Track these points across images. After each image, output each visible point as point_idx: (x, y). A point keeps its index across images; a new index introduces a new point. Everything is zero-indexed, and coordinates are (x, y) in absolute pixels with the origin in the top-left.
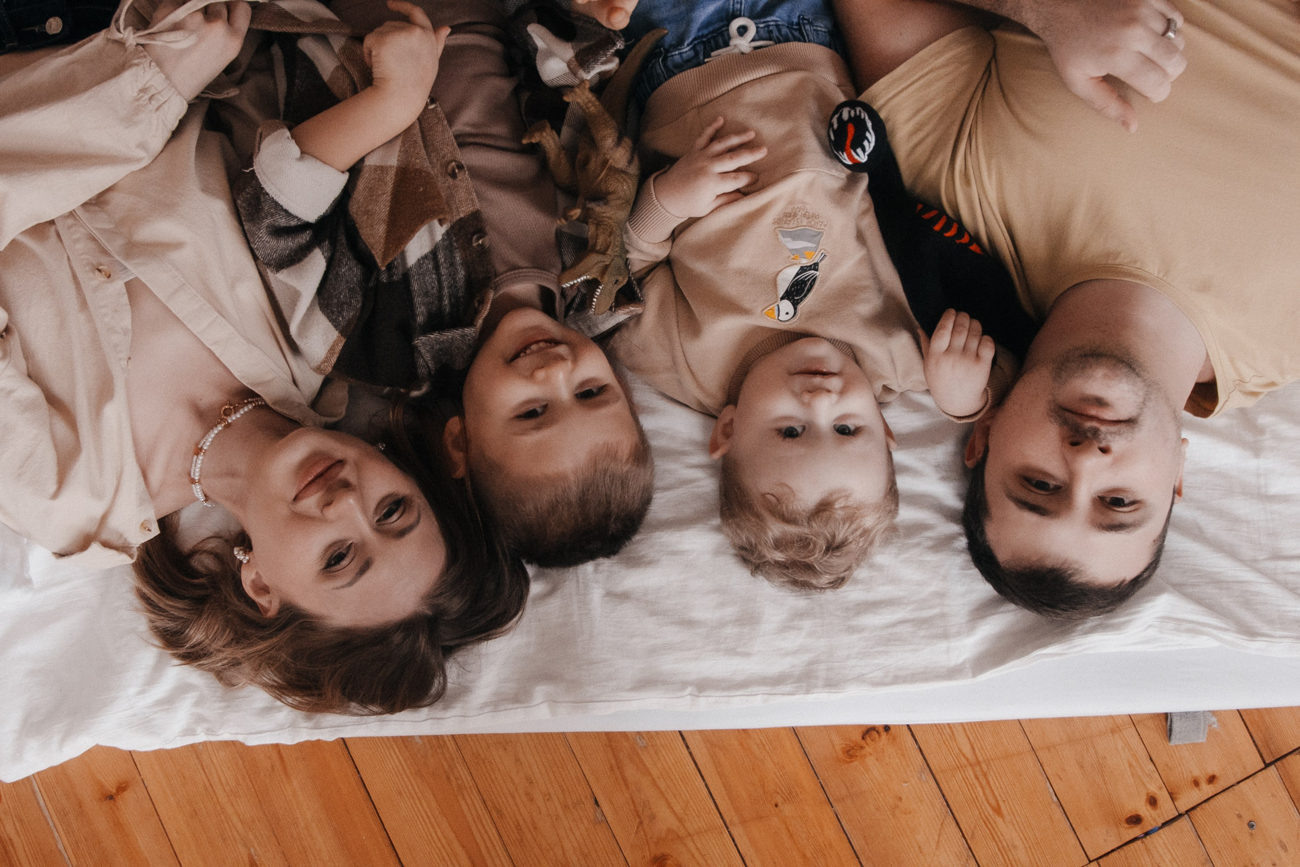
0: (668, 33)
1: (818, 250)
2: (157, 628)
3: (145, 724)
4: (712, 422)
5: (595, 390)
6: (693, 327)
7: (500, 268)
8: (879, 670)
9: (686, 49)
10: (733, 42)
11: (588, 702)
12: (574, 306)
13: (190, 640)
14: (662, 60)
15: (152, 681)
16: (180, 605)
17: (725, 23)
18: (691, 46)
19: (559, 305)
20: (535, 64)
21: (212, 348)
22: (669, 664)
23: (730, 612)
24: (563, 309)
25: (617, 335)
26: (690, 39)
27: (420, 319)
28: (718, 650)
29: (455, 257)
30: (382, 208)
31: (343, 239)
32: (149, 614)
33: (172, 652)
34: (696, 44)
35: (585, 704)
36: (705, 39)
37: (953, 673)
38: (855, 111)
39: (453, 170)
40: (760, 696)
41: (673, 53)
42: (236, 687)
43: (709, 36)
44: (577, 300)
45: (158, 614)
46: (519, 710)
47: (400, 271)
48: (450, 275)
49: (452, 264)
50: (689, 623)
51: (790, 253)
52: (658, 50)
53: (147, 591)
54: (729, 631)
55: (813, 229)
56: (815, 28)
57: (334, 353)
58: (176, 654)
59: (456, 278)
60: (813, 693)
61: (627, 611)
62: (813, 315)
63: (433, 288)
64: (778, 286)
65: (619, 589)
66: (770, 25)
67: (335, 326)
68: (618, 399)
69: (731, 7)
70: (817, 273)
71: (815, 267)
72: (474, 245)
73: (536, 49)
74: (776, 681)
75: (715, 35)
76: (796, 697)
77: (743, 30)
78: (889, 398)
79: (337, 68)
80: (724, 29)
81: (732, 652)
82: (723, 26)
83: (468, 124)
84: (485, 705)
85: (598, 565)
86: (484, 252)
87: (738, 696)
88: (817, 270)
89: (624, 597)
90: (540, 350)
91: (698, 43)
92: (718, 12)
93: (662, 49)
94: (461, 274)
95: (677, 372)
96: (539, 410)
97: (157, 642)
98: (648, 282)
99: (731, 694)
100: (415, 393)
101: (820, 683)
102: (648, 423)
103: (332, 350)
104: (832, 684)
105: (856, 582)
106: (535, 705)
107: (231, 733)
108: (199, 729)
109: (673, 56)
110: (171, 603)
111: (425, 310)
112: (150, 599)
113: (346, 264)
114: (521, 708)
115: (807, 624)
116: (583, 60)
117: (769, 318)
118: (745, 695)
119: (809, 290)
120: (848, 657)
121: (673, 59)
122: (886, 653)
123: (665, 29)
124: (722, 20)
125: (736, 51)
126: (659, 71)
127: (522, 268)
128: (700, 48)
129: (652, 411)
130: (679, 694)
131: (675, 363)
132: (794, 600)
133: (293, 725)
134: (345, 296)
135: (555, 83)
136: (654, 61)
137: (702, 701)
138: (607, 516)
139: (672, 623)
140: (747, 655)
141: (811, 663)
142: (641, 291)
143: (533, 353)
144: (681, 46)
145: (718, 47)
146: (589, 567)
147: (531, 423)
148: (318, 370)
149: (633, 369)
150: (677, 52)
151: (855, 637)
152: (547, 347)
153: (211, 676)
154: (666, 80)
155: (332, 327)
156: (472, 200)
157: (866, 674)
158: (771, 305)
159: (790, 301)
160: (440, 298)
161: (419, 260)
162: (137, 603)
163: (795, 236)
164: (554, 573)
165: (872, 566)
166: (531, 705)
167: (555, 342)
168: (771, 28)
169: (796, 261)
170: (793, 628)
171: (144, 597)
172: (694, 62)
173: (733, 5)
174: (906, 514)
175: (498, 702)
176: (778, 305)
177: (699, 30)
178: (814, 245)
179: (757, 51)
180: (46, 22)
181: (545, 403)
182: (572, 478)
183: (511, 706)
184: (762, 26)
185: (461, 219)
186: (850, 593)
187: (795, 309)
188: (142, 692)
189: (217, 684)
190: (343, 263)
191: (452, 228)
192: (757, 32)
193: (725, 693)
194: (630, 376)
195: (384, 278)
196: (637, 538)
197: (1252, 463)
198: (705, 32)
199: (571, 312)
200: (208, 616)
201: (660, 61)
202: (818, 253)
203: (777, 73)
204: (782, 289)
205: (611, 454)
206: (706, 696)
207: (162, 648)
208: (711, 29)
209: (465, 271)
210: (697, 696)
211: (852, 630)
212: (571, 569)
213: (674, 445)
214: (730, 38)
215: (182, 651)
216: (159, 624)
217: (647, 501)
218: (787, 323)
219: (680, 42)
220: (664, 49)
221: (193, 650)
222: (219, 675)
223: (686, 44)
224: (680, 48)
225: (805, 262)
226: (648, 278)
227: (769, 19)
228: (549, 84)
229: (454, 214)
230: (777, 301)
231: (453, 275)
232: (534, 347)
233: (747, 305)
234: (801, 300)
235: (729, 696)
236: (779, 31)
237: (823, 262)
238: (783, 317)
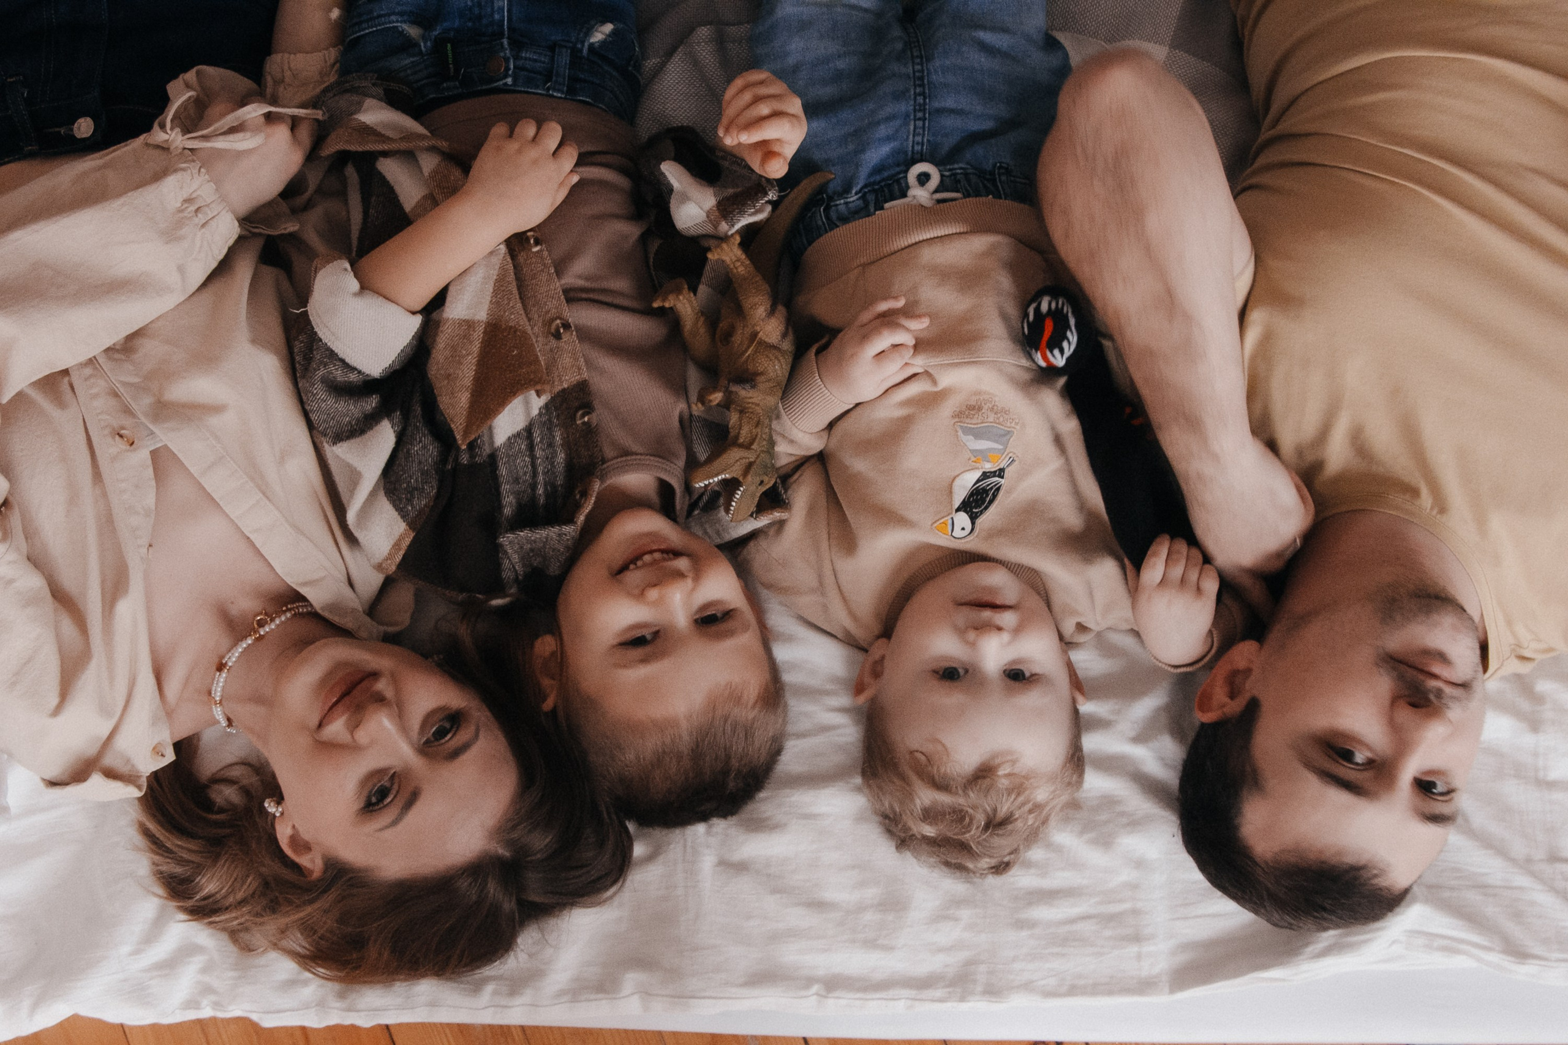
0: (835, 178)
1: (1006, 453)
2: (161, 873)
3: (138, 992)
4: (860, 656)
5: (719, 615)
6: (848, 542)
7: (609, 452)
8: (1051, 976)
9: (853, 198)
10: (911, 193)
11: (691, 997)
12: (701, 504)
13: (201, 889)
14: (824, 210)
15: (151, 937)
16: (192, 845)
17: (902, 168)
18: (860, 195)
19: (680, 502)
20: (669, 207)
21: (252, 537)
22: (792, 955)
23: (871, 893)
24: (686, 507)
25: (752, 544)
26: (859, 187)
27: (507, 511)
28: (853, 941)
29: (554, 437)
30: (467, 372)
31: (418, 410)
32: (152, 856)
33: (179, 904)
34: (866, 193)
35: (685, 1000)
36: (876, 187)
37: (1145, 986)
38: (1057, 304)
39: (557, 330)
40: (903, 1001)
41: (838, 202)
42: (254, 952)
43: (883, 184)
44: (705, 498)
45: (162, 855)
46: (604, 1002)
47: (487, 450)
48: (547, 458)
49: (551, 445)
50: (819, 905)
51: (970, 454)
52: (820, 196)
53: (152, 826)
54: (869, 917)
55: (999, 426)
56: (1012, 179)
57: (400, 549)
58: (182, 907)
59: (554, 462)
60: (969, 1001)
61: (744, 885)
62: (994, 534)
63: (525, 473)
64: (954, 494)
65: (737, 856)
66: (958, 174)
67: (403, 517)
68: (746, 628)
69: (910, 149)
70: (1003, 481)
71: (1000, 473)
72: (579, 422)
73: (670, 190)
74: (922, 984)
75: (890, 182)
76: (949, 1004)
77: (923, 179)
78: (1082, 638)
79: (425, 197)
80: (901, 176)
81: (871, 944)
82: (899, 173)
83: (580, 277)
84: (561, 993)
85: (710, 827)
86: (590, 432)
87: (873, 999)
88: (1002, 477)
89: (741, 867)
90: (654, 562)
91: (869, 191)
92: (895, 153)
93: (824, 196)
94: (561, 457)
95: (823, 594)
96: (649, 637)
97: (160, 891)
98: (795, 481)
99: (869, 996)
100: (497, 602)
101: (979, 988)
102: (782, 653)
103: (397, 545)
104: (993, 992)
105: (1028, 865)
106: (623, 997)
107: (242, 1010)
108: (205, 1002)
109: (837, 205)
110: (180, 843)
111: (514, 501)
112: (154, 835)
113: (420, 441)
114: (606, 999)
115: (965, 914)
116: (726, 209)
117: (941, 534)
118: (885, 999)
119: (991, 502)
120: (1015, 959)
121: (837, 210)
122: (1064, 955)
123: (832, 173)
124: (898, 165)
125: (915, 202)
126: (820, 223)
127: (637, 454)
128: (871, 198)
129: (789, 639)
130: (804, 993)
131: (821, 584)
132: (951, 885)
133: (321, 1004)
134: (417, 480)
135: (693, 232)
136: (814, 209)
137: (831, 1002)
138: (725, 772)
139: (798, 904)
140: (889, 948)
141: (970, 963)
142: (786, 491)
143: (645, 565)
144: (848, 194)
145: (893, 198)
146: (700, 828)
147: (638, 652)
148: (379, 567)
149: (769, 586)
150: (842, 201)
151: (1024, 933)
152: (664, 560)
153: (224, 936)
154: (826, 232)
155: (399, 517)
156: (579, 369)
157: (1036, 981)
158: (943, 518)
159: (967, 513)
160: (534, 486)
161: (509, 438)
162: (139, 840)
163: (978, 435)
164: (658, 833)
165: (1049, 846)
166: (618, 996)
167: (676, 554)
168: (959, 177)
169: (977, 465)
170: (947, 918)
171: (146, 833)
172: (862, 212)
173: (913, 147)
174: (1095, 783)
175: (579, 990)
176: (952, 518)
177: (871, 174)
178: (1001, 447)
179: (941, 205)
180: (73, 124)
181: (657, 628)
182: (684, 724)
183: (593, 996)
184: (947, 173)
185: (564, 390)
186: (1020, 879)
187: (973, 523)
188: (137, 952)
189: (232, 948)
190: (416, 439)
191: (553, 399)
192: (942, 181)
193: (859, 995)
194: (764, 593)
195: (465, 459)
196: (762, 795)
197: (1528, 740)
198: (878, 178)
199: (696, 512)
200: (227, 860)
201: (822, 210)
202: (1005, 457)
203: (963, 233)
204: (958, 498)
205: (735, 697)
206: (834, 997)
207: (166, 898)
208: (886, 174)
209: (566, 455)
210: (826, 997)
211: (1021, 925)
212: (678, 831)
213: (814, 682)
214: (908, 187)
215: (190, 903)
216: (164, 868)
217: (776, 752)
218: (963, 541)
219: (847, 190)
220: (827, 196)
221: (203, 903)
222: (234, 935)
223: (854, 192)
224: (845, 196)
225: (989, 467)
226: (795, 477)
227: (956, 166)
228: (685, 233)
229: (556, 383)
230: (952, 513)
231: (550, 459)
232: (647, 558)
233: (912, 515)
234: (981, 512)
235: (866, 999)
236: (968, 181)
237: (1010, 468)
238: (958, 533)
